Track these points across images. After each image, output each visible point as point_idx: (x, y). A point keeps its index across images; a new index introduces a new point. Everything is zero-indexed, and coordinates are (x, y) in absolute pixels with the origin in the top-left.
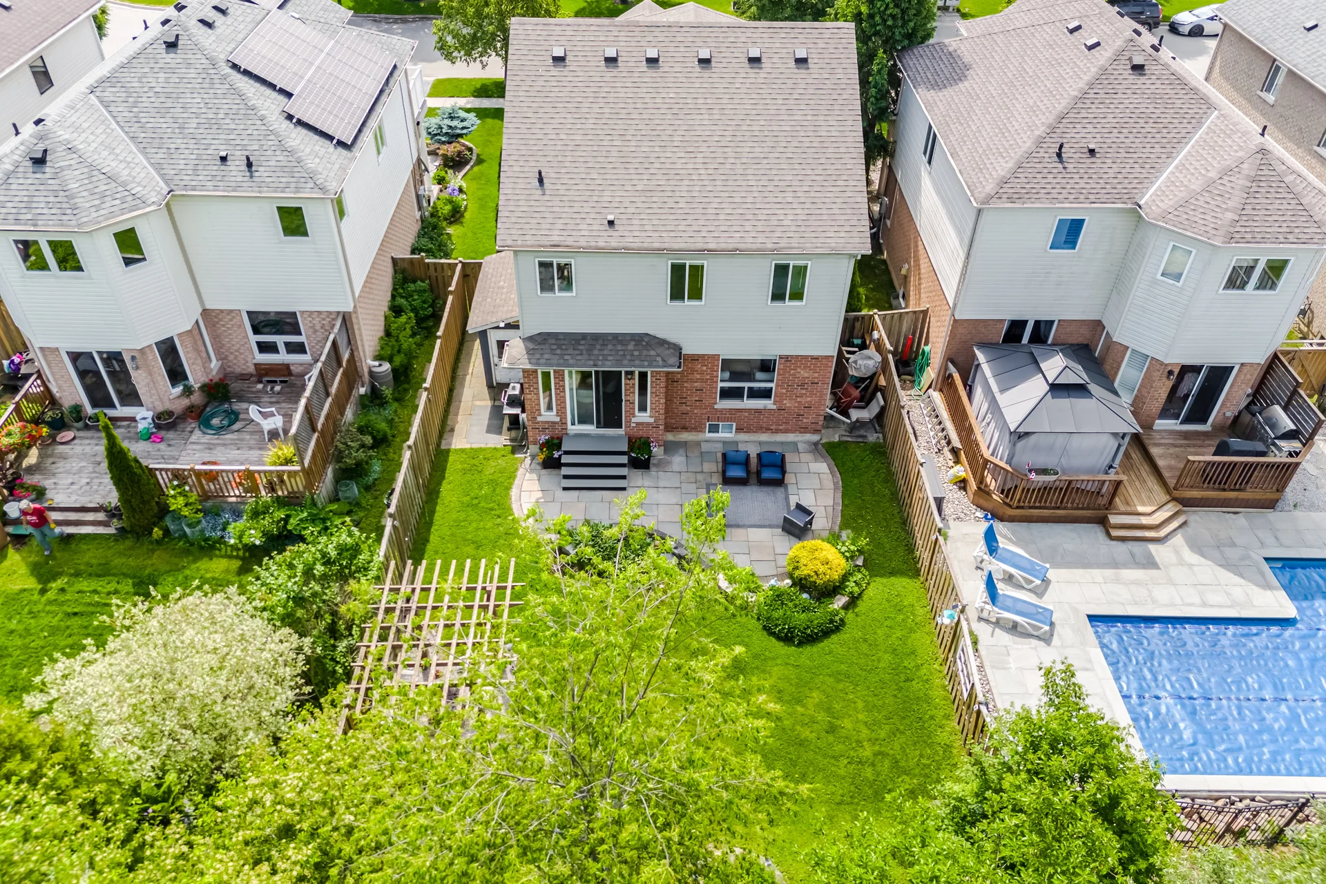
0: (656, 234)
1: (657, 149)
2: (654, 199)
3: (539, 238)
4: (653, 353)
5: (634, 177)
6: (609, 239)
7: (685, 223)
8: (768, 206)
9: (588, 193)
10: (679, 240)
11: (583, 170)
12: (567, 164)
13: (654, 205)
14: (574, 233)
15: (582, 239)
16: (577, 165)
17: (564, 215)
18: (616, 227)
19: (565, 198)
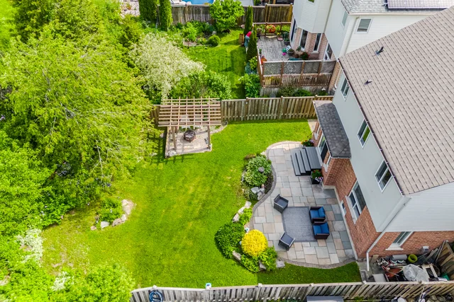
3: (348, 66)
5: (402, 78)
6: (358, 86)
7: (381, 107)
12: (395, 54)
13: (387, 92)
15: (354, 78)
17: (364, 67)
18: (366, 86)
19: (374, 63)
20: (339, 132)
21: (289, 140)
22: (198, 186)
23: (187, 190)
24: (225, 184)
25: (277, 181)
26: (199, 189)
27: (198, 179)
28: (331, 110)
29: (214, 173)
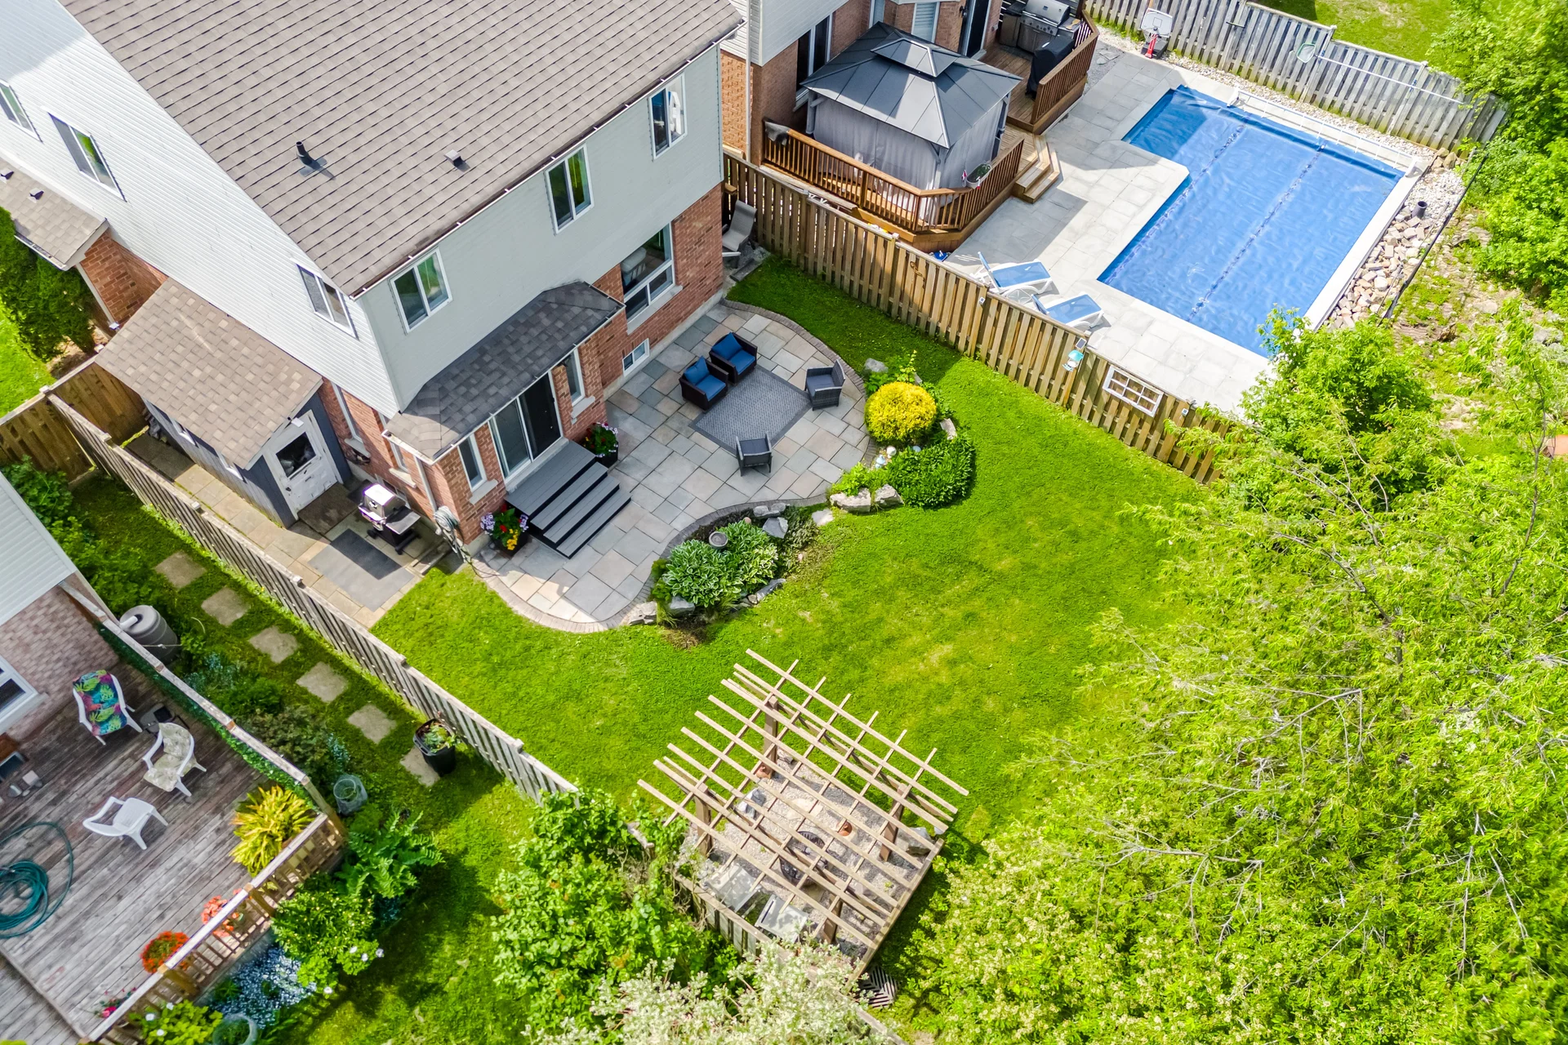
0: (522, 143)
1: (410, 19)
2: (476, 95)
3: (393, 244)
4: (576, 310)
5: (421, 78)
6: (478, 187)
7: (539, 106)
8: (603, 25)
9: (387, 138)
10: (555, 132)
11: (346, 109)
12: (317, 112)
13: (484, 104)
14: (429, 207)
15: (444, 209)
16: (331, 104)
17: (390, 191)
18: (471, 163)
19: (365, 165)
20: (529, 324)
21: (507, 612)
22: (914, 651)
23: (952, 663)
24: (835, 605)
25: (691, 521)
26: (916, 639)
27: (897, 675)
28: (452, 385)
29: (835, 658)
